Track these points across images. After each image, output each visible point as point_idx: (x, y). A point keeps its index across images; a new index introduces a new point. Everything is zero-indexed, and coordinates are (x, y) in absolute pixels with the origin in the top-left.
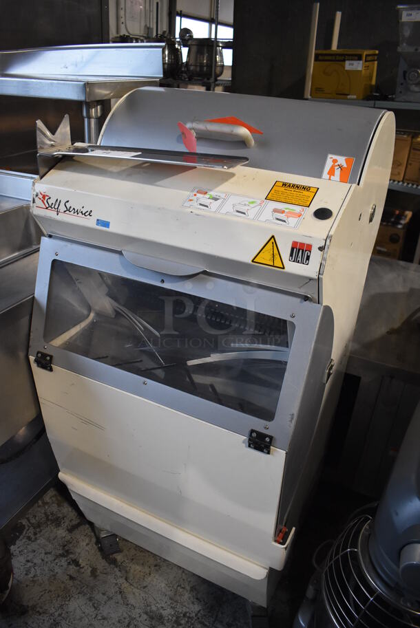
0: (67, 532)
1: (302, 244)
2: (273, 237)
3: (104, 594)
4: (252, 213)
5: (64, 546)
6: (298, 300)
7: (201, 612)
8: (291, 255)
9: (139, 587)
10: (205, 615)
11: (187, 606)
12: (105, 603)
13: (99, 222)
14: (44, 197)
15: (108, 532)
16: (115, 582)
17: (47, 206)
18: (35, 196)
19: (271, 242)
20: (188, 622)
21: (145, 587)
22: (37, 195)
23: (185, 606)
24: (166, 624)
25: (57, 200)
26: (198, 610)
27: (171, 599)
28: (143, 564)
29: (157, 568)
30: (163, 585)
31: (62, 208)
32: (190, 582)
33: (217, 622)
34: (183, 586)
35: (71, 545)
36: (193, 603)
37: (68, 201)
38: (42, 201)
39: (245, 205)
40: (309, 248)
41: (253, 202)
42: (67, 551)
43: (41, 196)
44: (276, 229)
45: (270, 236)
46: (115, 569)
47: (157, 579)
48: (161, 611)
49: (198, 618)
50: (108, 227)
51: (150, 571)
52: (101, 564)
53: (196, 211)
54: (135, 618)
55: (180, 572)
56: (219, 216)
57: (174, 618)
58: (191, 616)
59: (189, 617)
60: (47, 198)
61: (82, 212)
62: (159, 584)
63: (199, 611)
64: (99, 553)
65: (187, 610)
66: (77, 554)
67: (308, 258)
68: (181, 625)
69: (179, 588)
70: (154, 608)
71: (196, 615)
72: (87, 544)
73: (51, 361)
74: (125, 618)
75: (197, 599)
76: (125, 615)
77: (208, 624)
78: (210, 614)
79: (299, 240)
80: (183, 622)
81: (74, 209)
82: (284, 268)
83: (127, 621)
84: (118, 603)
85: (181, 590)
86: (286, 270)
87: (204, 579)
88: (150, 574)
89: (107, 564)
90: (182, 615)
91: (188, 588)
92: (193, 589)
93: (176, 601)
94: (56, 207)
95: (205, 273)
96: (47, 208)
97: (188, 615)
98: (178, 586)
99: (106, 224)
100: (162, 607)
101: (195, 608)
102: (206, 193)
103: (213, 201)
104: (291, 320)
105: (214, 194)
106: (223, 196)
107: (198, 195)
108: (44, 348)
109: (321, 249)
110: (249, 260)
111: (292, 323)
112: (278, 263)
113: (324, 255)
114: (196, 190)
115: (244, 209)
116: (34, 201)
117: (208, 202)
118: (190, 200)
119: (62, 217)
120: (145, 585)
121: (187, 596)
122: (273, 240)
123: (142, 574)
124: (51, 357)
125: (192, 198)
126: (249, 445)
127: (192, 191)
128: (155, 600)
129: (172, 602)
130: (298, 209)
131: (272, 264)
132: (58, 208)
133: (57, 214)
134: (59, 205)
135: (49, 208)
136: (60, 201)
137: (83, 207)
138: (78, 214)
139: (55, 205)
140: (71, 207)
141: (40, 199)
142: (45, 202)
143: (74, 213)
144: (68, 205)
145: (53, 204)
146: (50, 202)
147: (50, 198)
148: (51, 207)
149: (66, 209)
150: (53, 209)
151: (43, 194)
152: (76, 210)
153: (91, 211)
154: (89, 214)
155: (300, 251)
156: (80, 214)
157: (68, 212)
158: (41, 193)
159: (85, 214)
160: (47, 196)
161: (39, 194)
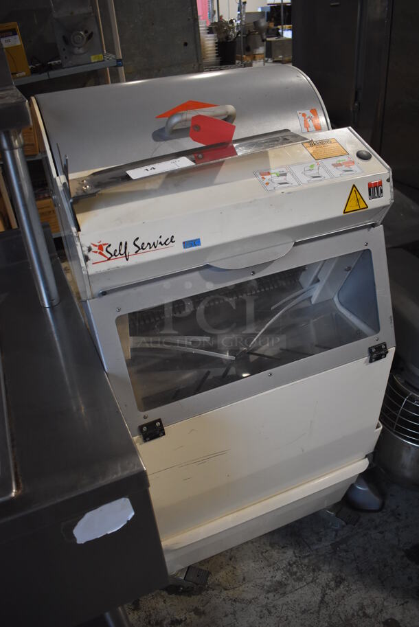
0: (136, 612)
1: (375, 183)
2: (354, 186)
3: (226, 616)
4: (322, 172)
5: (149, 623)
6: (366, 230)
7: (296, 551)
8: (370, 195)
9: (241, 583)
10: (300, 551)
11: (284, 558)
12: (235, 619)
13: (186, 244)
14: (100, 247)
15: (182, 570)
16: (221, 600)
17: (109, 256)
18: (86, 252)
20: (297, 566)
21: (244, 579)
22: (90, 249)
23: (282, 560)
24: (289, 582)
25: (121, 244)
26: (292, 553)
27: (270, 566)
28: (222, 568)
29: (233, 559)
30: (253, 564)
31: (131, 249)
32: (264, 544)
33: (311, 547)
34: (264, 551)
35: (154, 617)
36: (284, 553)
37: (137, 239)
38: (100, 253)
39: (310, 170)
40: (380, 184)
41: (312, 166)
42: (157, 624)
43: (96, 249)
44: (350, 178)
45: (352, 186)
46: (208, 592)
47: (244, 566)
48: (275, 580)
49: (300, 557)
50: (199, 245)
51: (233, 567)
52: (195, 601)
53: (285, 191)
54: (267, 603)
55: (250, 545)
57: (288, 574)
58: (294, 560)
59: (294, 563)
60: (105, 247)
61: (161, 243)
62: (248, 566)
63: (294, 552)
64: (182, 597)
65: (287, 560)
66: (168, 616)
67: (382, 192)
68: (296, 572)
69: (264, 555)
70: (269, 584)
71: (296, 557)
72: (165, 601)
73: (161, 426)
74: (261, 611)
75: (283, 548)
76: (258, 609)
77: (309, 553)
78: (302, 547)
79: (372, 181)
80: (295, 569)
81: (149, 244)
82: (367, 207)
83: (266, 612)
84: (243, 609)
85: (267, 554)
86: (370, 207)
87: (270, 533)
88: (235, 568)
89: (199, 596)
90: (289, 567)
91: (269, 548)
92: (272, 545)
93: (274, 563)
94: (122, 252)
95: (296, 244)
96: (109, 259)
97: (292, 562)
98: (262, 554)
99: (196, 242)
100: (272, 577)
101: (289, 554)
102: (269, 173)
103: (284, 177)
104: (366, 248)
105: (277, 171)
106: (285, 171)
107: (265, 177)
108: (145, 417)
109: (388, 180)
110: (341, 213)
111: (369, 250)
112: (363, 205)
113: (392, 184)
114: (258, 174)
115: (314, 173)
116: (87, 259)
117: (282, 179)
118: (267, 184)
119: (134, 260)
120: (242, 578)
121: (275, 553)
122: (354, 189)
123: (230, 574)
124: (159, 420)
125: (265, 181)
126: (371, 361)
127: (256, 176)
128: (262, 578)
129: (272, 567)
130: (345, 159)
131: (358, 208)
132: (125, 252)
133: (127, 260)
134: (126, 248)
135: (112, 258)
136: (126, 243)
137: (160, 237)
138: (155, 247)
139: (120, 251)
140: (143, 244)
141: (96, 252)
142: (105, 252)
143: (150, 248)
144: (139, 243)
145: (116, 250)
146: (111, 250)
147: (110, 245)
148: (115, 255)
149: (138, 249)
150: (119, 256)
151: (98, 244)
152: (152, 244)
153: (173, 237)
154: (171, 241)
155: (375, 189)
156: (159, 246)
157: (141, 251)
158: (95, 246)
159: (165, 243)
160: (105, 244)
161: (92, 247)
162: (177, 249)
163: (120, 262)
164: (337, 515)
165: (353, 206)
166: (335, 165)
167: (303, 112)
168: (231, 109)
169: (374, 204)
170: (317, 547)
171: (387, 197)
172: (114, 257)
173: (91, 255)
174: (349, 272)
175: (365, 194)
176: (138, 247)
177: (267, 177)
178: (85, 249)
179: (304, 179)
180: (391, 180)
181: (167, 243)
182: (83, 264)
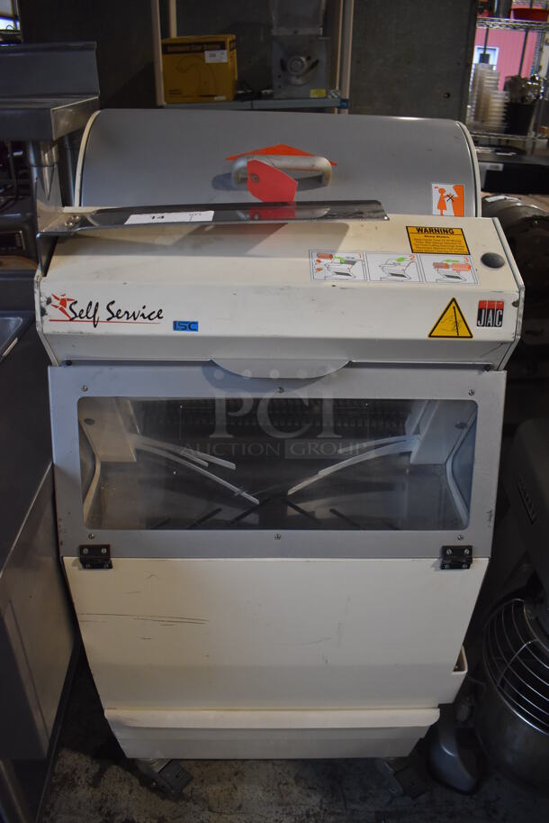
0: (91, 789)
1: (491, 303)
2: (454, 300)
4: (411, 272)
5: (100, 810)
6: (475, 373)
7: (324, 801)
8: (479, 319)
9: (233, 811)
10: (330, 803)
11: (304, 802)
13: (178, 325)
14: (63, 302)
15: (161, 760)
17: (72, 315)
18: (44, 305)
19: (451, 307)
21: (240, 807)
22: (49, 301)
23: (301, 804)
25: (90, 304)
26: (319, 800)
27: (280, 805)
28: (219, 781)
29: (239, 775)
30: (260, 793)
31: (103, 314)
32: (288, 772)
33: (348, 804)
34: (284, 782)
35: (108, 805)
36: (308, 796)
37: (113, 302)
38: (61, 309)
39: (394, 264)
40: (501, 306)
41: (403, 259)
42: (108, 814)
43: (57, 303)
44: (453, 288)
45: (450, 300)
46: (188, 804)
47: (248, 790)
49: (326, 810)
50: (196, 330)
51: (234, 785)
52: (165, 807)
53: (339, 284)
55: (270, 766)
56: (371, 285)
58: (315, 812)
59: (314, 815)
60: (68, 303)
61: (143, 315)
62: (253, 793)
63: (321, 800)
64: (154, 795)
65: (307, 807)
66: (125, 811)
67: (501, 318)
69: (281, 786)
71: (321, 808)
72: (131, 792)
73: (108, 555)
75: (310, 788)
77: (339, 811)
78: (335, 798)
79: (487, 299)
81: (127, 312)
82: (471, 337)
85: (285, 787)
86: (474, 338)
87: (303, 760)
88: (236, 788)
89: (174, 804)
90: (305, 817)
91: (291, 780)
92: (298, 779)
93: (288, 804)
94: (91, 314)
95: (351, 365)
96: (72, 320)
97: (311, 813)
98: (279, 785)
99: (192, 326)
101: (314, 801)
102: (331, 257)
103: (350, 266)
104: (470, 398)
105: (344, 256)
106: (356, 257)
107: (322, 260)
108: (90, 537)
109: (516, 304)
110: (424, 335)
111: (472, 401)
112: (463, 332)
113: (521, 311)
114: (315, 254)
115: (398, 270)
116: (43, 312)
117: (344, 268)
118: (319, 270)
119: (104, 329)
120: (238, 805)
121: (296, 792)
122: (453, 304)
123: (226, 793)
124: (107, 547)
125: (318, 266)
126: (443, 567)
127: (310, 256)
128: (262, 816)
129: (284, 807)
130: (461, 259)
131: (456, 334)
132: (94, 316)
133: (95, 326)
134: (96, 311)
135: (76, 319)
136: (97, 305)
137: (144, 307)
138: (135, 319)
139: (87, 313)
140: (120, 310)
141: (56, 307)
142: (67, 310)
143: (128, 318)
144: (114, 309)
145: (82, 311)
146: (77, 308)
147: (76, 302)
148: (80, 316)
149: (110, 315)
150: (86, 319)
151: (61, 298)
152: (131, 314)
153: (161, 310)
154: (158, 316)
155: (490, 312)
156: (140, 319)
157: (115, 319)
158: (56, 298)
159: (149, 317)
160: (69, 300)
161: (53, 299)
162: (164, 328)
163: (85, 327)
164: (396, 774)
165: (447, 329)
166: (437, 266)
167: (441, 186)
168: (323, 163)
169: (483, 334)
170: (354, 806)
171: (509, 329)
172: (78, 319)
173: (49, 309)
174: (465, 431)
175: (471, 318)
176: (112, 313)
177: (324, 261)
178: (44, 299)
179: (376, 274)
180: (522, 304)
181: (152, 317)
182: (38, 318)
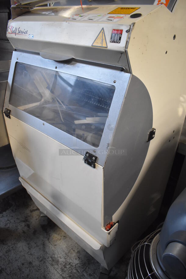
1: (117, 31)
2: (103, 29)
3: (35, 243)
5: (26, 218)
7: (79, 264)
8: (111, 38)
9: (53, 245)
10: (80, 267)
11: (73, 260)
12: (35, 247)
15: (44, 214)
16: (43, 239)
19: (102, 32)
20: (70, 267)
21: (55, 245)
23: (71, 259)
24: (59, 266)
25: (16, 28)
26: (77, 263)
27: (66, 254)
29: (64, 238)
30: (64, 246)
32: (78, 248)
33: (85, 271)
34: (74, 249)
35: (29, 218)
36: (76, 259)
37: (19, 28)
39: (95, 17)
40: (121, 32)
42: (26, 220)
46: (45, 233)
47: (63, 243)
48: (59, 259)
49: (76, 267)
50: (33, 38)
51: (61, 239)
54: (45, 258)
57: (64, 264)
58: (73, 265)
59: (71, 265)
63: (77, 264)
65: (72, 262)
67: (120, 39)
68: (66, 268)
69: (72, 250)
70: (56, 256)
71: (75, 265)
73: (10, 113)
74: (41, 257)
75: (78, 257)
76: (41, 256)
77: (79, 271)
78: (82, 267)
79: (116, 28)
80: (68, 267)
81: (21, 31)
83: (41, 259)
84: (40, 249)
85: (72, 251)
86: (108, 48)
88: (60, 240)
90: (68, 263)
91: (76, 251)
92: (78, 252)
93: (68, 256)
95: (73, 59)
97: (71, 264)
98: (72, 249)
100: (60, 257)
104: (114, 84)
112: (104, 45)
119: (17, 36)
120: (56, 244)
121: (74, 255)
123: (56, 239)
126: (85, 162)
128: (58, 252)
129: (66, 255)
131: (101, 46)
132: (16, 32)
133: (15, 35)
134: (16, 30)
137: (24, 30)
143: (21, 33)
144: (19, 30)
155: (115, 36)
157: (19, 33)
159: (25, 33)
160: (12, 27)
166: (109, 17)
170: (85, 274)
172: (13, 33)
175: (108, 38)
182: (7, 32)
